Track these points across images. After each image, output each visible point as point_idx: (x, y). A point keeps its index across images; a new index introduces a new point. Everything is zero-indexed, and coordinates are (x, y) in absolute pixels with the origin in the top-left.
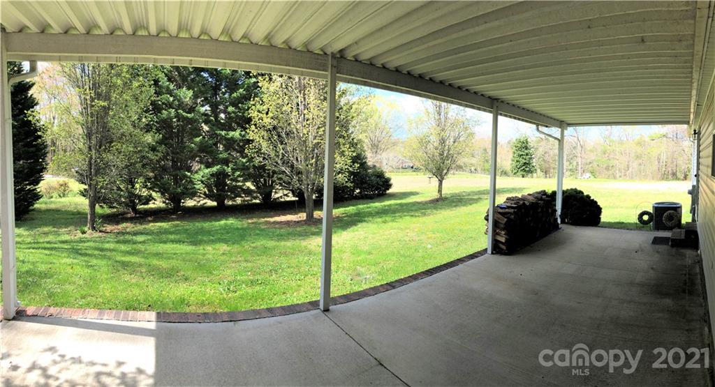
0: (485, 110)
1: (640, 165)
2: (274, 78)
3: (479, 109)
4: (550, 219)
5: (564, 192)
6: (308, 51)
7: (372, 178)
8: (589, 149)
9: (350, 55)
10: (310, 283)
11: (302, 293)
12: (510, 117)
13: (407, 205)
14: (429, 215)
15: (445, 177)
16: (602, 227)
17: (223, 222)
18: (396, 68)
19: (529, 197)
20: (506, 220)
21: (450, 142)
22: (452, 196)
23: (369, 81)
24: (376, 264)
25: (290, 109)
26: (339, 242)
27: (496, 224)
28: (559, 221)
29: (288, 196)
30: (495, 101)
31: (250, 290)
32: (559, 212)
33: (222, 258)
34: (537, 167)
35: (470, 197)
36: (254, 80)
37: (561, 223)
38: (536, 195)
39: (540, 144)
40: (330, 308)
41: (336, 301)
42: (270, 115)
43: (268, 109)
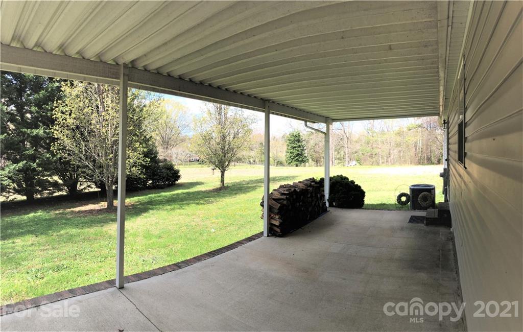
0: (258, 110)
1: (400, 152)
2: (75, 83)
3: (253, 109)
4: (319, 204)
5: (331, 179)
6: (101, 61)
7: (163, 170)
8: (354, 140)
9: (140, 65)
10: (110, 264)
11: (102, 273)
12: (281, 115)
13: (193, 193)
14: (212, 202)
15: (227, 169)
16: (366, 209)
17: (31, 215)
18: (179, 76)
19: (300, 184)
20: (279, 205)
21: (229, 138)
22: (233, 186)
23: (157, 88)
24: (166, 246)
25: (91, 111)
26: (134, 227)
27: (270, 209)
28: (327, 205)
29: (92, 188)
30: (267, 102)
31: (56, 275)
32: (327, 196)
33: (31, 248)
34: (309, 157)
35: (249, 185)
36: (57, 84)
37: (330, 206)
38: (306, 182)
39: (311, 137)
40: (125, 285)
41: (129, 279)
42: (73, 115)
43: (71, 111)
